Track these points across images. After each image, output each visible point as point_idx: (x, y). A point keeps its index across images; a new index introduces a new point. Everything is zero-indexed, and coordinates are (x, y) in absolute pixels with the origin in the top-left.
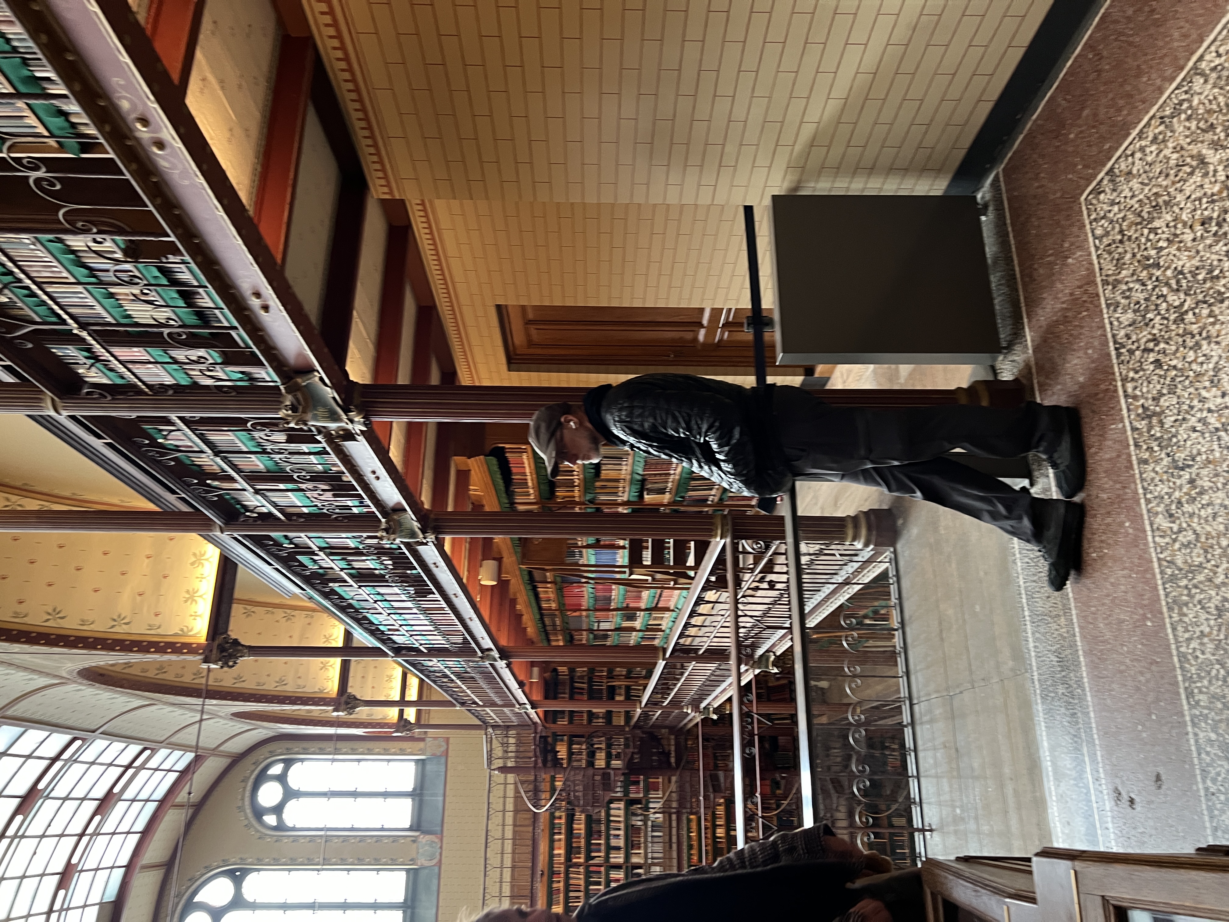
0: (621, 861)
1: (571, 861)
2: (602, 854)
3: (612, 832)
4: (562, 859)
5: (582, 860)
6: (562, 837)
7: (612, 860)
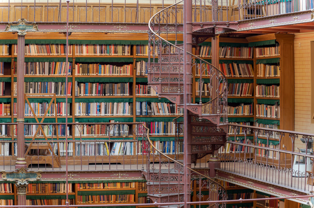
0: (77, 114)
1: (76, 63)
2: (82, 95)
3: (103, 104)
4: (77, 54)
5: (76, 74)
6: (98, 54)
7: (77, 105)
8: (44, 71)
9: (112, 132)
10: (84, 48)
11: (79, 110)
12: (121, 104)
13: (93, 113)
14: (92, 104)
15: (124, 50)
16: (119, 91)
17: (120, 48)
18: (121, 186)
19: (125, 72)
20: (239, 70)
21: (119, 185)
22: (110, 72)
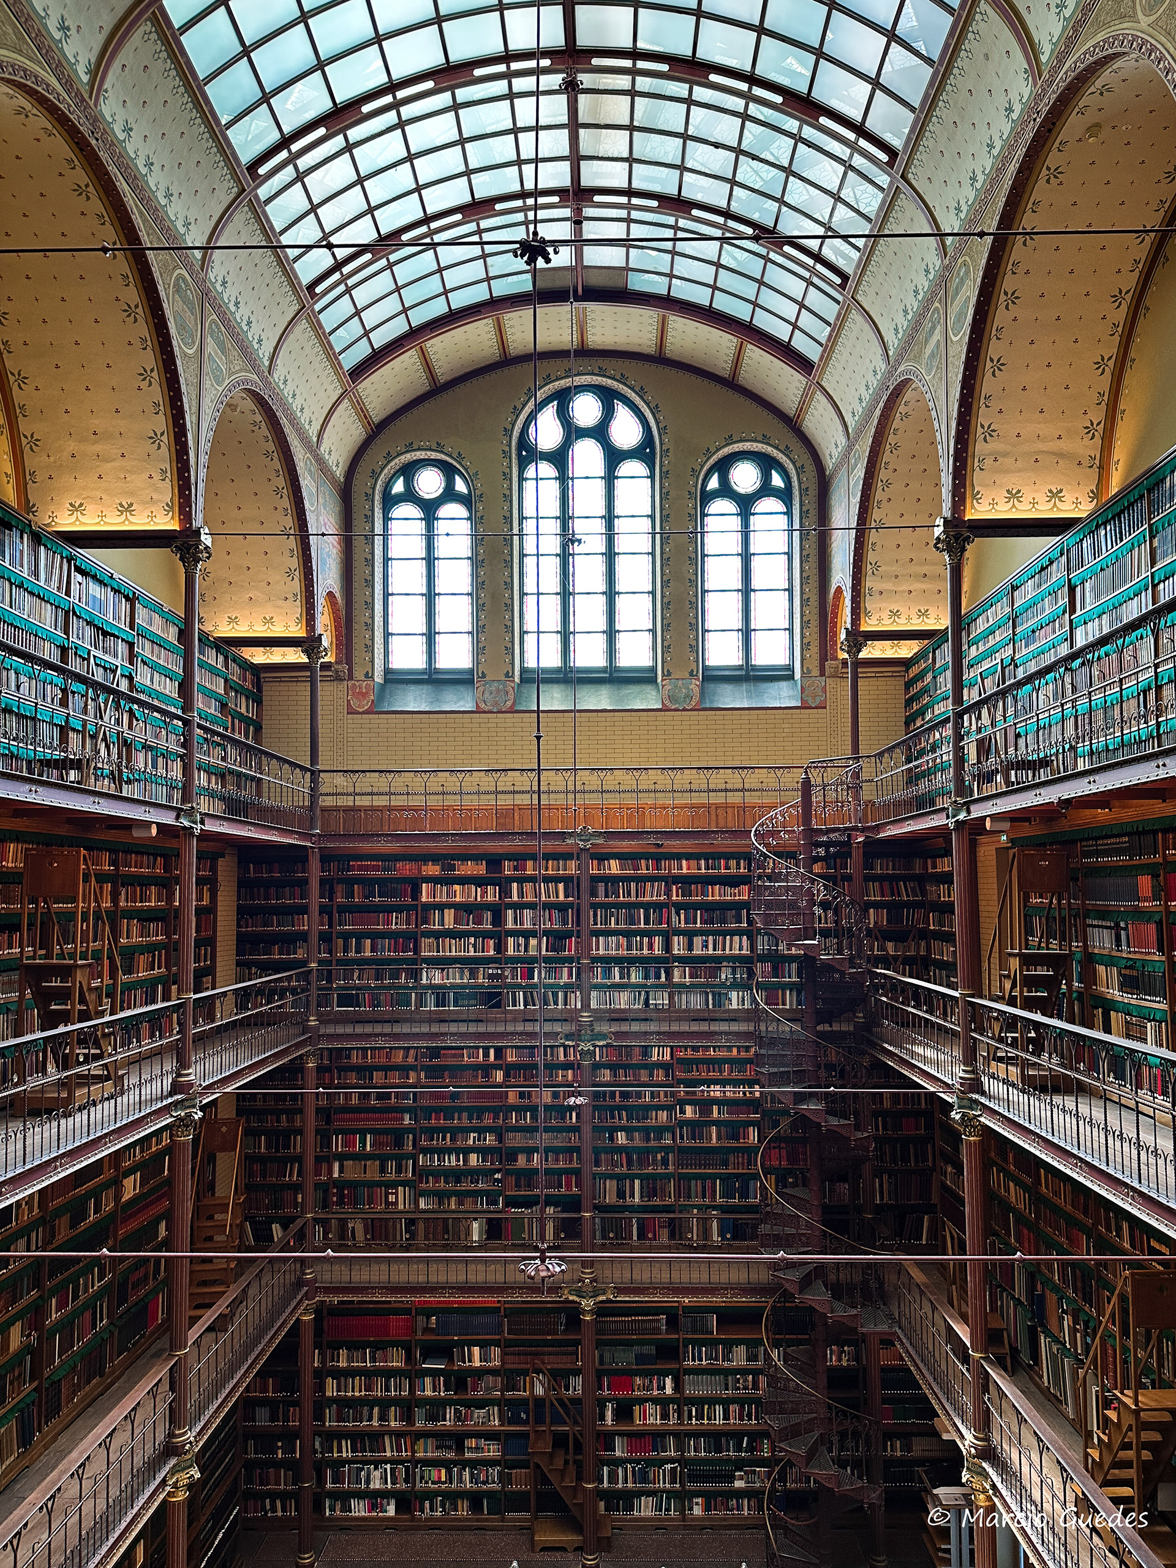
0: (676, 952)
1: (674, 883)
2: (683, 925)
4: (675, 872)
7: (676, 939)
8: (629, 895)
9: (723, 977)
10: (684, 862)
11: (678, 947)
12: (736, 938)
13: (697, 951)
14: (695, 939)
15: (738, 864)
16: (734, 920)
17: (733, 863)
18: (739, 1052)
19: (743, 894)
20: (906, 890)
21: (735, 1050)
22: (720, 895)
